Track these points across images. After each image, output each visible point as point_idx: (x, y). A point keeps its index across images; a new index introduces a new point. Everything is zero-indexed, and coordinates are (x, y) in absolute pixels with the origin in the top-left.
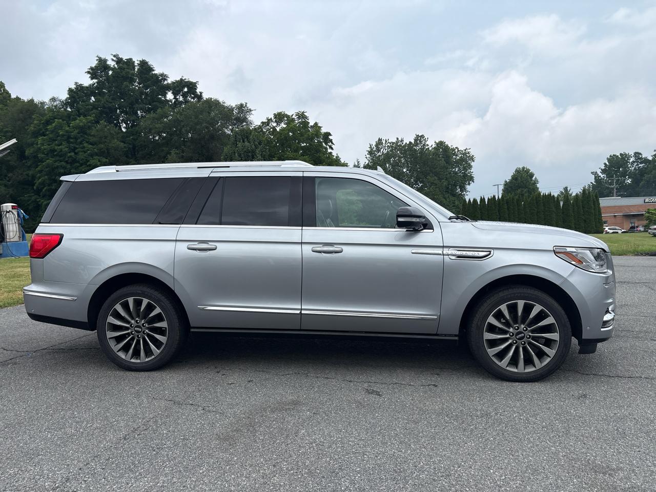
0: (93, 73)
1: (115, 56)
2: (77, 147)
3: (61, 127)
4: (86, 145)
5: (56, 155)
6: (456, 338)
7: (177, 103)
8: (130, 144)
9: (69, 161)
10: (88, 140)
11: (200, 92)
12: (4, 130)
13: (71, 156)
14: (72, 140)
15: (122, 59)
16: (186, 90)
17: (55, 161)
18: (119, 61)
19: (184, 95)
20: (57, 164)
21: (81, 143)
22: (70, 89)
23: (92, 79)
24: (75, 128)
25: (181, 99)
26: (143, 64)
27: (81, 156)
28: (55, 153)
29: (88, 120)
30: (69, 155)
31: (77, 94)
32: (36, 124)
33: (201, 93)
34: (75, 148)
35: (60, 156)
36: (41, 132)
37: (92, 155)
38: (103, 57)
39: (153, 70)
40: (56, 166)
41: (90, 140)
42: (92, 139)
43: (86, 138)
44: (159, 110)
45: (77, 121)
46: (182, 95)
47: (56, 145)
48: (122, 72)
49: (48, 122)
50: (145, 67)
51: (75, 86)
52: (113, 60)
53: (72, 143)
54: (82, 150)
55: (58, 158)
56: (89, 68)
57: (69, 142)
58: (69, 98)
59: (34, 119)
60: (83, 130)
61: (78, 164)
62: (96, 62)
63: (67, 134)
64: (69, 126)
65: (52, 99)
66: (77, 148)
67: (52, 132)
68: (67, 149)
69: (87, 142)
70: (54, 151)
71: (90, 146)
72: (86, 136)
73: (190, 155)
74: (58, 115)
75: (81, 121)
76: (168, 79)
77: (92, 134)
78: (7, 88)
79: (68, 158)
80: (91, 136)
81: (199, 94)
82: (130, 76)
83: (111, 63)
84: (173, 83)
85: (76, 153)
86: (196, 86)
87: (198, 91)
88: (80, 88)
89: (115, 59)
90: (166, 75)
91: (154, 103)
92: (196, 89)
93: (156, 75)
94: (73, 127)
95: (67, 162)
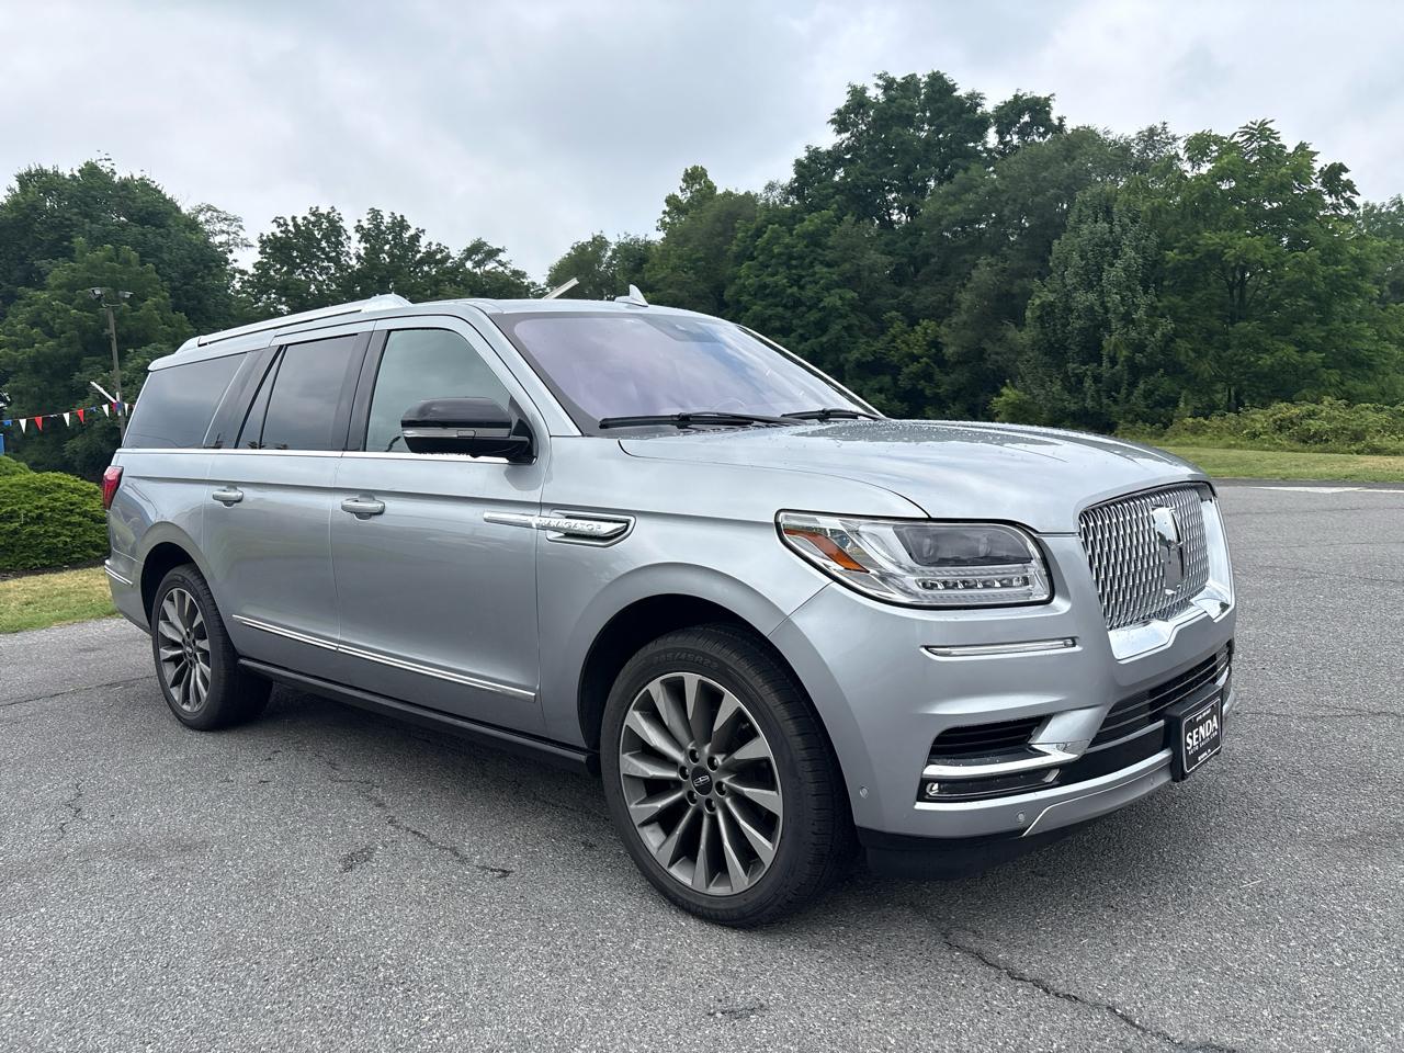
0: (841, 121)
1: (880, 77)
2: (803, 273)
3: (776, 238)
4: (818, 268)
5: (768, 295)
6: (582, 758)
7: (1006, 151)
8: (903, 256)
9: (789, 304)
10: (821, 259)
11: (1059, 118)
12: (694, 257)
13: (792, 294)
14: (794, 262)
15: (894, 80)
16: (1026, 118)
17: (766, 308)
18: (889, 85)
19: (1023, 133)
20: (769, 312)
21: (811, 265)
22: (797, 161)
23: (839, 132)
24: (801, 236)
25: (1016, 140)
26: (936, 79)
27: (809, 292)
28: (768, 291)
29: (825, 218)
30: (789, 291)
31: (812, 168)
32: (740, 240)
33: (1061, 120)
34: (801, 277)
35: (774, 295)
36: (748, 253)
37: (827, 288)
38: (859, 84)
39: (955, 90)
40: (766, 316)
41: (827, 258)
42: (830, 255)
43: (820, 254)
44: (960, 175)
45: (806, 223)
46: (1017, 133)
47: (768, 275)
48: (890, 108)
49: (759, 233)
50: (940, 86)
51: (806, 154)
52: (877, 86)
53: (796, 267)
54: (811, 279)
55: (771, 300)
56: (834, 111)
57: (789, 267)
58: (796, 181)
59: (739, 228)
60: (815, 239)
61: (804, 309)
62: (848, 97)
63: (787, 251)
64: (791, 235)
65: (769, 185)
66: (803, 277)
67: (763, 249)
68: (785, 281)
69: (821, 263)
70: (765, 286)
71: (825, 270)
72: (820, 251)
73: (1021, 264)
74: (775, 216)
75: (811, 223)
76: (983, 102)
77: (830, 244)
78: (710, 177)
79: (788, 297)
80: (829, 248)
81: (1056, 122)
82: (906, 112)
83: (875, 93)
84: (999, 109)
85: (802, 288)
86: (1049, 106)
87: (1054, 117)
88: (815, 155)
89: (881, 83)
90: (979, 94)
91: (954, 161)
92: (1048, 113)
93: (958, 98)
94: (798, 236)
95: (785, 306)
